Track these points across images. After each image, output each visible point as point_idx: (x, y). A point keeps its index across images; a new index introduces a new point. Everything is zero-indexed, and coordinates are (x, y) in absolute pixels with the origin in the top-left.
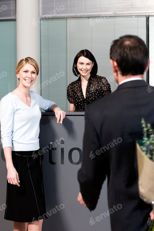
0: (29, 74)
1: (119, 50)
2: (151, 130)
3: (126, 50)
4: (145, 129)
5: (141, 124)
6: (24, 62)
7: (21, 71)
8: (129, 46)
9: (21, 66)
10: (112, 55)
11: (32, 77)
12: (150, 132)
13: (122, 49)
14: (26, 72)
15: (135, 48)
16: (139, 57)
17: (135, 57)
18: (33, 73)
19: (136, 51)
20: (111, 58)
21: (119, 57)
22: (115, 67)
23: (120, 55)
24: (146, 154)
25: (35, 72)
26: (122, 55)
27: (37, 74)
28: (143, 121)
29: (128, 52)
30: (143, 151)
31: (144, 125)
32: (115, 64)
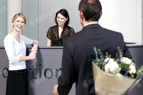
0: (20, 23)
1: (85, 6)
2: (100, 53)
3: (89, 6)
4: (97, 53)
5: (94, 50)
6: (17, 16)
7: (15, 21)
8: (91, 3)
9: (15, 18)
10: (80, 8)
11: (22, 25)
12: (100, 54)
13: (87, 5)
14: (18, 21)
15: (95, 5)
16: (97, 11)
17: (95, 10)
18: (23, 22)
19: (95, 7)
20: (79, 9)
21: (85, 10)
22: (81, 15)
23: (85, 8)
24: (98, 67)
25: (24, 22)
26: (86, 8)
27: (25, 23)
28: (95, 48)
29: (91, 7)
30: (96, 65)
31: (95, 51)
32: (82, 13)
